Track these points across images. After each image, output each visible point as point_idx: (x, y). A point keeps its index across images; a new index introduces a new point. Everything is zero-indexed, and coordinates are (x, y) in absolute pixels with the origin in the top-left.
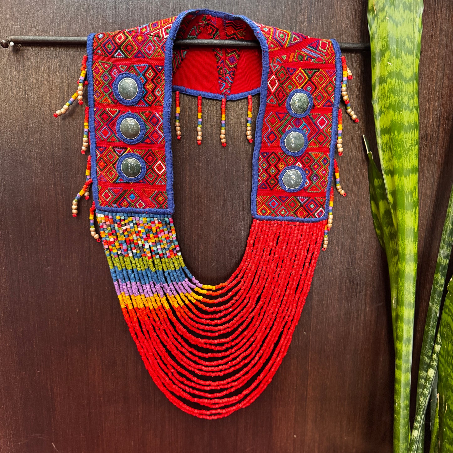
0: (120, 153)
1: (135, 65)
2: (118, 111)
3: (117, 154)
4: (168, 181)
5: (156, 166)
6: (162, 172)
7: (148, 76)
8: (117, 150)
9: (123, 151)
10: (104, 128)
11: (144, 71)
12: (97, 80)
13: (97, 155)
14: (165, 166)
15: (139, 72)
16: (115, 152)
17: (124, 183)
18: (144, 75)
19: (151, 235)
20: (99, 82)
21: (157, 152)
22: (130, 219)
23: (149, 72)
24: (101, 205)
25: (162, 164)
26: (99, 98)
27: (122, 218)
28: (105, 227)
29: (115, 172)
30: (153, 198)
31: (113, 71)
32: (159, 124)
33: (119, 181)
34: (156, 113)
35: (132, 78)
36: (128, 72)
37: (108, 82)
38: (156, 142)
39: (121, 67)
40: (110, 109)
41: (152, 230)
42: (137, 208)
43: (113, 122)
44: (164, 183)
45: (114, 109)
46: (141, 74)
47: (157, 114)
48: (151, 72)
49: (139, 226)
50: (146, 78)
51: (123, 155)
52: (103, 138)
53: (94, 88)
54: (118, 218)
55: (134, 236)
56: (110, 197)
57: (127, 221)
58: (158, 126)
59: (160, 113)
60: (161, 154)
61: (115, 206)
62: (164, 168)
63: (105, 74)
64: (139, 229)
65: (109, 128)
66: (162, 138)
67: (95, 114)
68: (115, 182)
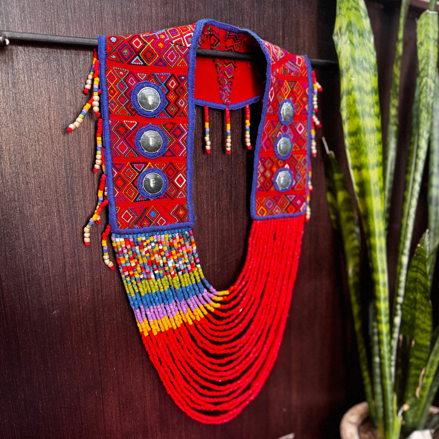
0: (140, 169)
1: (156, 74)
2: (136, 123)
3: (136, 170)
4: (188, 193)
5: (176, 179)
6: (182, 184)
7: (171, 86)
8: (136, 166)
9: (143, 167)
10: (121, 143)
11: (165, 81)
12: (112, 88)
13: (114, 173)
14: (186, 179)
15: (160, 81)
16: (134, 168)
17: (145, 200)
18: (165, 85)
19: (174, 252)
20: (114, 90)
21: (178, 164)
22: (152, 239)
23: (171, 82)
24: (121, 228)
25: (182, 177)
26: (114, 109)
27: (144, 238)
28: (125, 251)
29: (134, 190)
30: (174, 213)
31: (130, 80)
32: (183, 136)
33: (139, 200)
34: (181, 124)
35: (153, 87)
36: (148, 81)
37: (124, 91)
38: (177, 154)
39: (140, 75)
40: (127, 121)
41: (173, 246)
42: (157, 225)
43: (130, 135)
44: (185, 196)
45: (131, 122)
46: (163, 84)
47: (182, 126)
48: (174, 82)
49: (160, 244)
50: (168, 88)
51: (144, 170)
52: (120, 153)
53: (109, 98)
54: (139, 239)
55: (156, 255)
56: (131, 218)
57: (148, 241)
58: (181, 138)
59: (185, 125)
60: (183, 167)
61: (136, 226)
62: (185, 180)
63: (120, 82)
64: (161, 247)
65: (126, 142)
66: (184, 150)
67: (110, 127)
68: (135, 201)
